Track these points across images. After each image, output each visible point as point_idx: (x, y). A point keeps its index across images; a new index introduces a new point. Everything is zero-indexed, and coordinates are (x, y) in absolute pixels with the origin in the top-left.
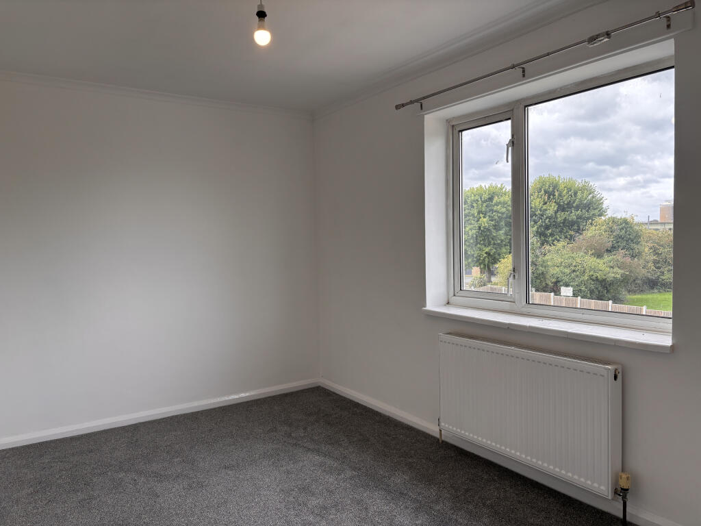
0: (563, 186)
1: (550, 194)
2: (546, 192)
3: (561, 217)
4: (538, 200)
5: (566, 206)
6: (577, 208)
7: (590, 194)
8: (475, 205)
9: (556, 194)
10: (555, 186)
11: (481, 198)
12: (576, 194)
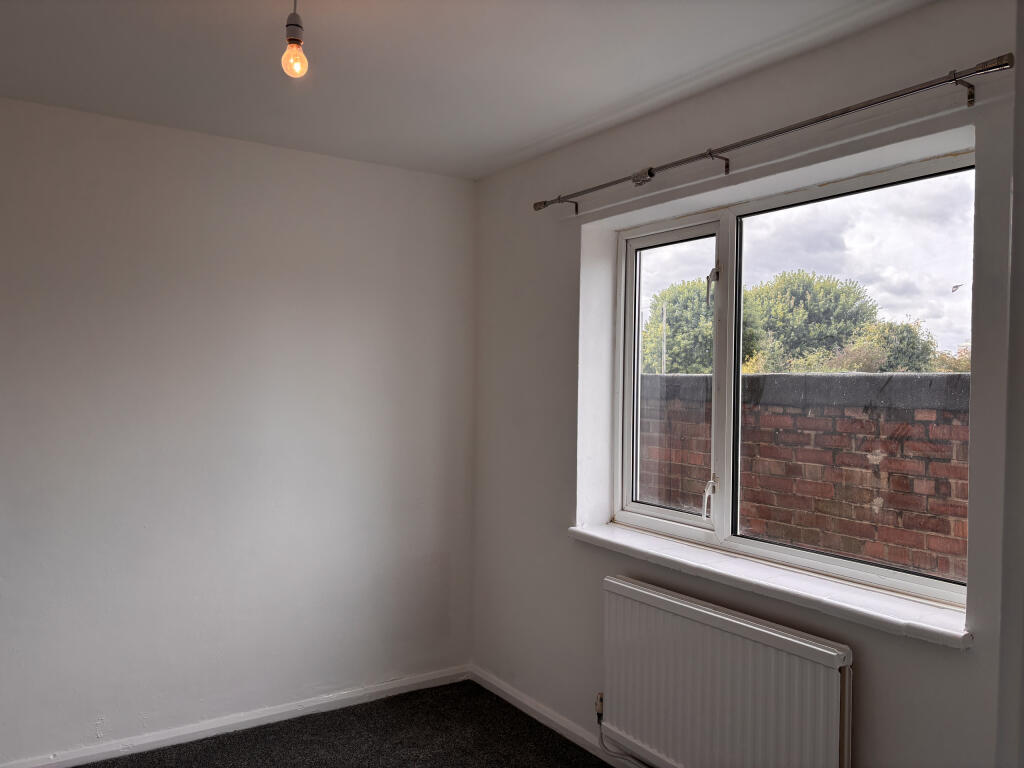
0: (818, 287)
1: (799, 297)
2: (793, 293)
3: (815, 329)
4: (781, 305)
5: (821, 316)
6: (838, 319)
7: (858, 299)
8: (689, 304)
9: (809, 297)
10: (808, 286)
11: (699, 295)
12: (837, 298)
